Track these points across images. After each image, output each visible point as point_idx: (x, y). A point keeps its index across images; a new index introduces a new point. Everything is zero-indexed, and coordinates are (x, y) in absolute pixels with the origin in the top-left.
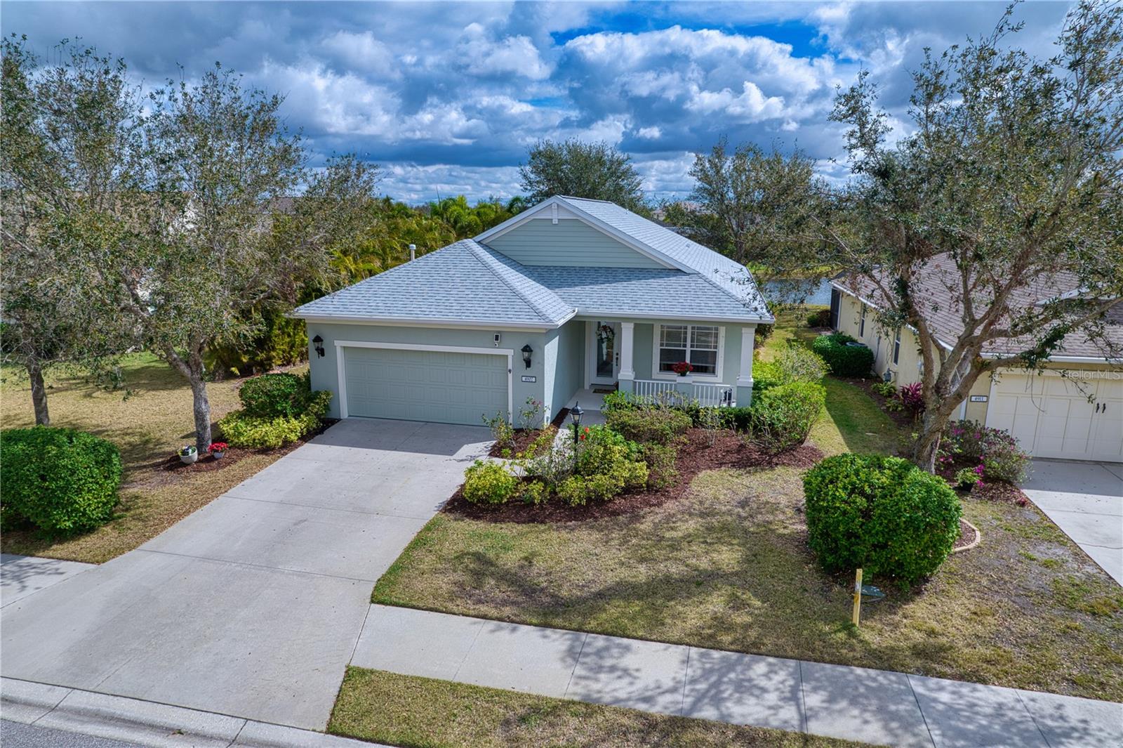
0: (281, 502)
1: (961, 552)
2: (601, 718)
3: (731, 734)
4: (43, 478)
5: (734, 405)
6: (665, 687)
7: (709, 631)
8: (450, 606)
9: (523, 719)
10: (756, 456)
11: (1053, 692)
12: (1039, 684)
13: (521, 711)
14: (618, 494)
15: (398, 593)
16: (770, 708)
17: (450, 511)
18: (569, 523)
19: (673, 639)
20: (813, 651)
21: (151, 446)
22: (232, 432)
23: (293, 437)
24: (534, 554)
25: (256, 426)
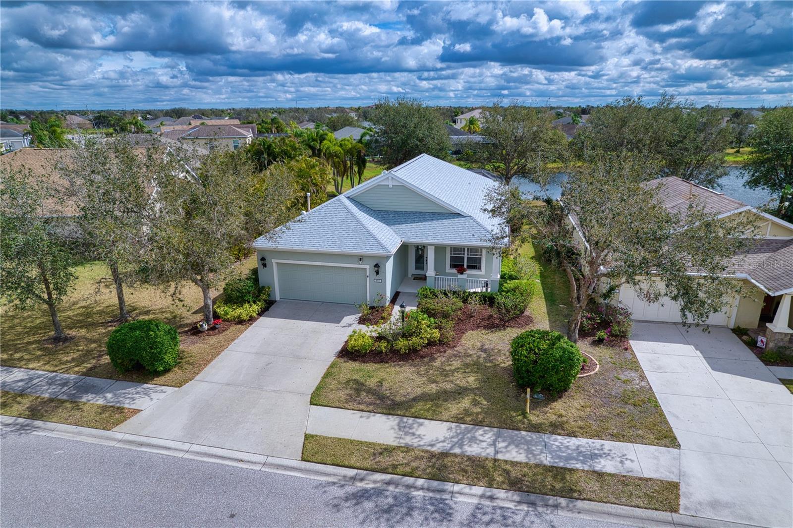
0: (257, 353)
1: (587, 376)
2: (413, 453)
3: (465, 459)
4: (151, 348)
5: (489, 290)
6: (440, 440)
7: (461, 416)
8: (346, 405)
9: (381, 454)
10: (497, 322)
11: (603, 440)
12: (599, 437)
13: (380, 451)
14: (424, 346)
15: (322, 400)
16: (483, 448)
17: (341, 357)
18: (400, 363)
19: (445, 419)
20: (506, 425)
21: (178, 319)
22: (223, 313)
23: (255, 315)
24: (383, 380)
25: (234, 310)
